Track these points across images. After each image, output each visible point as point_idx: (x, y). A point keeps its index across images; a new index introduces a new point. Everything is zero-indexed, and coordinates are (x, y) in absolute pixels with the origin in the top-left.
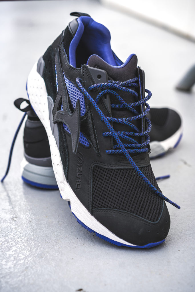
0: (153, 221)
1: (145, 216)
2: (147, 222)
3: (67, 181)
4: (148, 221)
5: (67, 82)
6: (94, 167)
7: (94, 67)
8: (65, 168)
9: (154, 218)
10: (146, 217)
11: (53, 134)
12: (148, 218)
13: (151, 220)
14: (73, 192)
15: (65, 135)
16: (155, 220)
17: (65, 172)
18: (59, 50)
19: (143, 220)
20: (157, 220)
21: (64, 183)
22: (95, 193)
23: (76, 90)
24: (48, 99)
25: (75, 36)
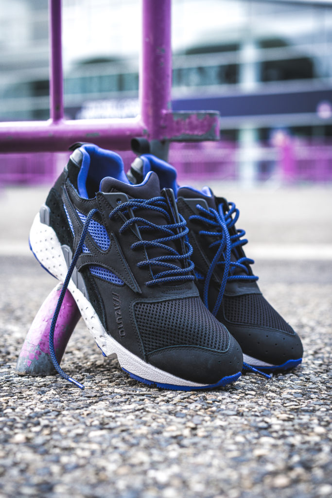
0: (222, 350)
1: (211, 346)
2: (215, 352)
3: (108, 333)
4: (216, 350)
5: (83, 218)
6: (135, 305)
7: (109, 192)
8: (102, 317)
9: (223, 347)
10: (213, 347)
11: (77, 288)
12: (215, 347)
13: (219, 348)
14: (117, 343)
15: (94, 280)
16: (224, 348)
17: (102, 323)
18: (65, 187)
19: (210, 350)
20: (226, 348)
21: (104, 337)
22: (143, 335)
23: (95, 224)
24: (63, 249)
25: (82, 167)
